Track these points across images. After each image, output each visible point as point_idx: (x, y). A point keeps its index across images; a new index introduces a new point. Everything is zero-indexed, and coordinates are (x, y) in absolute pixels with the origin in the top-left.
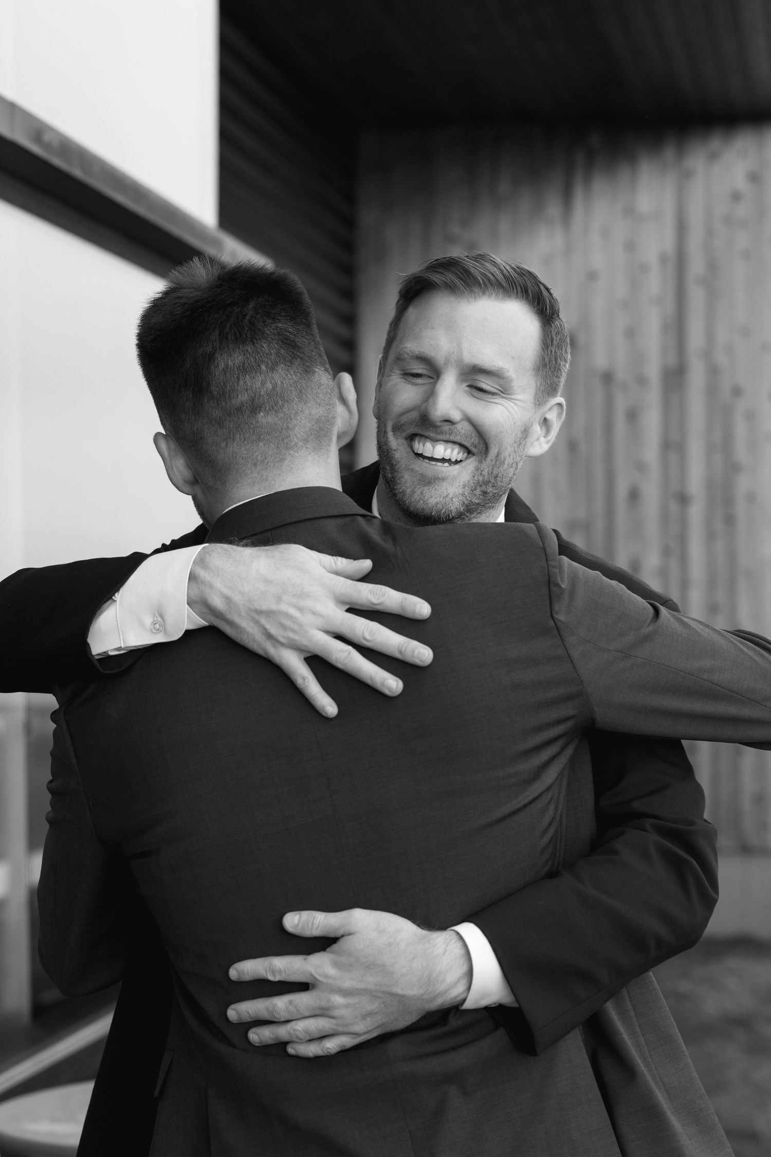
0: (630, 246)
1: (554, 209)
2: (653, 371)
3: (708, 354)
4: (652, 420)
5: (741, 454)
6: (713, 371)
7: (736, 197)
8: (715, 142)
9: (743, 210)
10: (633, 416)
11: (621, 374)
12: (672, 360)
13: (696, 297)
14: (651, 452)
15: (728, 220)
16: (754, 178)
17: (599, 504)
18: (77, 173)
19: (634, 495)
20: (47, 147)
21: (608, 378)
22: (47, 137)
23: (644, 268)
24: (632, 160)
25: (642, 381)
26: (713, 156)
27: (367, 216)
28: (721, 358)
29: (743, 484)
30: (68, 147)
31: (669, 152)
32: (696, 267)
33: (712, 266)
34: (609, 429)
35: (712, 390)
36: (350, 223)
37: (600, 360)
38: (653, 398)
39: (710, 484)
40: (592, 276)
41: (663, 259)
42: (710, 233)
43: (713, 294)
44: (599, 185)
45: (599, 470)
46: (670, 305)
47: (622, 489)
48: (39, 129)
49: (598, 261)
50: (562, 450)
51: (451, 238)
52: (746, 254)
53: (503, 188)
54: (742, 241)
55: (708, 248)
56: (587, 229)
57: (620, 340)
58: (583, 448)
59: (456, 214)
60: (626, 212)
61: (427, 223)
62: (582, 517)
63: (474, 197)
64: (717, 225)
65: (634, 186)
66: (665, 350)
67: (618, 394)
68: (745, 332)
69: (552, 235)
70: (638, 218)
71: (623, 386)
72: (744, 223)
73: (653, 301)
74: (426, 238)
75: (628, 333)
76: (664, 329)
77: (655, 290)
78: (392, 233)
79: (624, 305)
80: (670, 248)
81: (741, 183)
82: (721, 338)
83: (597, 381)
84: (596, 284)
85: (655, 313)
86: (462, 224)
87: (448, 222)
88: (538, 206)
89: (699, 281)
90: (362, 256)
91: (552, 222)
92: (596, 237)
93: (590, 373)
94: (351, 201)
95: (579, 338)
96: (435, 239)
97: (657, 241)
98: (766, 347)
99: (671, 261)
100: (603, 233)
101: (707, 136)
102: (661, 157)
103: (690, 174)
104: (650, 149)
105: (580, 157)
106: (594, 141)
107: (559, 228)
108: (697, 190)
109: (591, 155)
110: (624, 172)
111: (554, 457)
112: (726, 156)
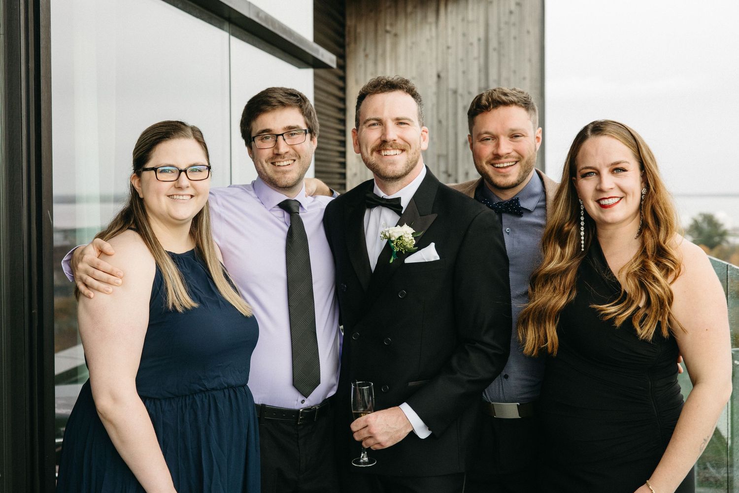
0: (464, 35)
1: (431, 18)
2: (475, 90)
3: (498, 81)
7: (511, 12)
9: (513, 19)
11: (460, 91)
12: (483, 85)
13: (493, 56)
15: (507, 23)
16: (518, 4)
17: (451, 147)
18: (271, 28)
20: (260, 19)
21: (455, 92)
23: (471, 44)
25: (470, 93)
27: (350, 22)
30: (268, 18)
32: (493, 44)
33: (500, 43)
34: (456, 114)
36: (343, 25)
37: (452, 86)
40: (448, 48)
41: (479, 40)
42: (499, 29)
43: (500, 55)
44: (451, 7)
45: (451, 132)
46: (482, 60)
47: (461, 141)
48: (258, 12)
49: (450, 42)
50: (435, 123)
51: (387, 32)
52: (515, 38)
53: (409, 9)
54: (514, 32)
55: (498, 34)
56: (446, 27)
57: (460, 74)
58: (444, 123)
59: (388, 22)
60: (463, 20)
61: (376, 25)
62: (444, 152)
63: (397, 14)
64: (502, 25)
65: (467, 8)
66: (479, 80)
67: (459, 98)
68: (515, 72)
69: (430, 30)
70: (468, 22)
71: (462, 95)
72: (514, 24)
73: (475, 59)
74: (376, 31)
75: (464, 72)
76: (480, 71)
77: (476, 54)
78: (361, 29)
79: (462, 60)
80: (482, 35)
81: (513, 7)
82: (504, 74)
83: (450, 93)
84: (450, 51)
85: (476, 63)
86: (391, 25)
87: (385, 25)
88: (425, 17)
89: (495, 49)
90: (347, 40)
91: (431, 24)
92: (450, 31)
93: (448, 90)
94: (343, 15)
95: (442, 75)
96: (380, 32)
97: (476, 32)
98: (524, 78)
99: (482, 41)
100: (453, 29)
103: (491, 3)
107: (434, 27)
108: (494, 10)
110: (462, 2)
111: (432, 127)
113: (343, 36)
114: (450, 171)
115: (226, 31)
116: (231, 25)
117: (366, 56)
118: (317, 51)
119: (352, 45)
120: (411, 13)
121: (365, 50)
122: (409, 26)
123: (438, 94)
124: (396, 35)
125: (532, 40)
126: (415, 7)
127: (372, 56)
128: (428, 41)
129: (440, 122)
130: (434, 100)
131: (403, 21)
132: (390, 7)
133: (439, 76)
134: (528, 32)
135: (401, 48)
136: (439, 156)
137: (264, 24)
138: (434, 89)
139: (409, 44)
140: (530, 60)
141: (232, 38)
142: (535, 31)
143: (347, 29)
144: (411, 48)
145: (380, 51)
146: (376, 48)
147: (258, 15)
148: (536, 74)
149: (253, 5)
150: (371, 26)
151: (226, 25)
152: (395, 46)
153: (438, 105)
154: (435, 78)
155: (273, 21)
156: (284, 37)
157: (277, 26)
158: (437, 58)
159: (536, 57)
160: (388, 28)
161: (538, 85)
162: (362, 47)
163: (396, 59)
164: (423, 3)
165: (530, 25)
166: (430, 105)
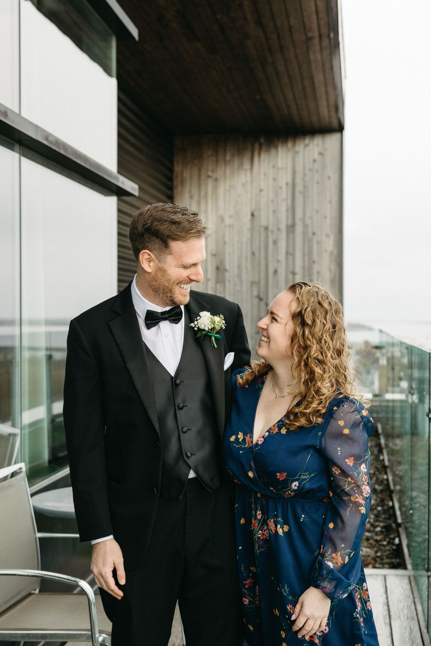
0: (274, 180)
1: (247, 165)
2: (283, 227)
3: (303, 219)
4: (282, 244)
5: (315, 257)
6: (305, 226)
7: (315, 161)
8: (307, 141)
9: (317, 166)
10: (275, 242)
11: (271, 228)
12: (290, 223)
13: (299, 198)
14: (282, 256)
15: (311, 170)
16: (321, 154)
17: (263, 275)
18: (62, 152)
19: (276, 272)
20: (50, 142)
21: (266, 228)
22: (50, 138)
23: (281, 188)
24: (276, 147)
25: (279, 229)
26: (306, 146)
27: (177, 168)
28: (308, 221)
29: (316, 268)
30: (58, 142)
31: (290, 144)
32: (299, 188)
33: (305, 187)
34: (267, 247)
35: (304, 233)
36: (171, 171)
37: (264, 223)
38: (283, 236)
39: (304, 268)
40: (261, 191)
41: (287, 184)
42: (305, 175)
43: (305, 197)
44: (263, 156)
45: (263, 262)
46: (289, 202)
47: (271, 270)
48: (47, 136)
49: (263, 185)
50: (249, 255)
51: (209, 177)
52: (318, 183)
53: (228, 158)
54: (317, 177)
55: (304, 180)
56: (259, 173)
57: (271, 214)
58: (257, 254)
59: (210, 167)
60: (274, 167)
61: (200, 170)
62: (257, 280)
63: (217, 161)
64: (307, 172)
65: (277, 157)
66: (287, 218)
67: (270, 234)
68: (317, 212)
69: (246, 175)
70: (278, 169)
71: (272, 232)
72: (317, 171)
73: (283, 200)
74: (199, 176)
75: (274, 212)
76: (287, 211)
77: (284, 196)
78: (186, 174)
79: (272, 201)
80: (290, 180)
81: (316, 156)
82: (308, 214)
83: (262, 229)
84: (262, 193)
85: (284, 204)
86: (213, 171)
87: (207, 170)
88: (241, 164)
89: (300, 192)
90: (175, 183)
91: (246, 170)
92: (262, 176)
93: (260, 226)
94: (172, 162)
95: (256, 214)
96: (203, 177)
97: (285, 178)
98: (325, 217)
99: (290, 185)
100: (265, 174)
101: (304, 139)
102: (287, 146)
103: (297, 152)
104: (283, 143)
105: (257, 146)
106: (262, 140)
107: (248, 173)
108: (300, 159)
109: (261, 145)
110: (273, 152)
111: (246, 258)
112: (311, 146)
113: (171, 180)
114: (262, 296)
115: (17, 152)
116: (22, 147)
117: (191, 197)
118: (117, 179)
119: (179, 188)
120: (229, 161)
121: (190, 192)
122: (228, 172)
123: (252, 230)
124: (216, 180)
125: (332, 185)
126: (233, 156)
127: (196, 198)
128: (243, 184)
129: (253, 254)
130: (249, 236)
131: (223, 167)
132: (212, 156)
133: (253, 215)
134: (329, 178)
135: (221, 190)
136: (252, 283)
137: (54, 148)
138: (248, 225)
139: (228, 187)
140: (330, 202)
141: (23, 158)
142: (335, 177)
143: (175, 174)
144: (229, 191)
145: (203, 194)
146: (200, 191)
147: (47, 139)
148: (335, 214)
149: (40, 128)
150: (195, 171)
151: (17, 147)
152: (215, 189)
153: (252, 239)
154: (249, 216)
155: (65, 146)
156: (79, 161)
157: (69, 150)
158: (251, 199)
159: (335, 199)
160: (210, 173)
161: (337, 223)
162: (188, 189)
163: (216, 200)
164: (240, 152)
165: (332, 172)
166: (245, 239)
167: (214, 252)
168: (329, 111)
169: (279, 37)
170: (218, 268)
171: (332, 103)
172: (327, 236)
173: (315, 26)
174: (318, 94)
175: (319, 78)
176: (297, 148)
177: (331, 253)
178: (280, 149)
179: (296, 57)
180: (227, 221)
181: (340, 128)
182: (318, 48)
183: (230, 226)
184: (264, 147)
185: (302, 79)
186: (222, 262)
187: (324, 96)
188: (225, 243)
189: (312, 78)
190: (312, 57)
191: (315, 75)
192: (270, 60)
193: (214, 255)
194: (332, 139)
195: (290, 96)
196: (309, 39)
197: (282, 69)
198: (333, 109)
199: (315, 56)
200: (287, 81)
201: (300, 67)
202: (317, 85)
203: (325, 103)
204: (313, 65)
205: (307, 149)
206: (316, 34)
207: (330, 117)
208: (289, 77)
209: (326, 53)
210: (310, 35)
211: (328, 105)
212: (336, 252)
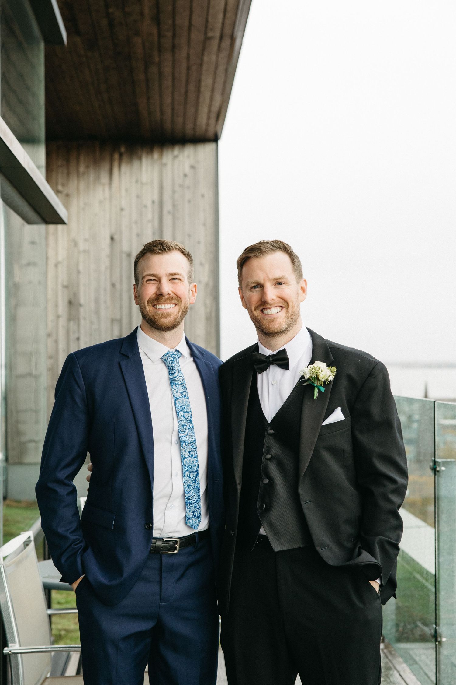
0: (138, 197)
1: (104, 179)
7: (185, 175)
8: (176, 151)
9: (188, 181)
13: (168, 220)
15: (181, 186)
16: (192, 167)
17: (125, 311)
21: (129, 255)
23: (145, 206)
24: (140, 159)
26: (175, 157)
31: (156, 155)
32: (168, 207)
33: (174, 206)
34: (130, 277)
37: (126, 248)
40: (122, 209)
41: (153, 202)
42: (174, 192)
43: (174, 218)
44: (124, 168)
45: (125, 295)
46: (157, 223)
49: (124, 203)
50: (109, 287)
52: (189, 201)
53: (82, 169)
54: (188, 195)
55: (173, 197)
56: (120, 189)
57: (134, 237)
58: (118, 286)
59: (60, 181)
60: (137, 181)
62: (118, 317)
63: (68, 174)
64: (177, 188)
65: (141, 169)
68: (189, 236)
69: (104, 190)
70: (142, 184)
72: (188, 188)
73: (149, 221)
75: (138, 235)
76: (154, 234)
77: (150, 216)
79: (136, 222)
80: (156, 198)
81: (187, 170)
82: (179, 238)
83: (124, 256)
84: (123, 213)
85: (150, 226)
86: (63, 185)
87: (57, 184)
88: (98, 178)
89: (169, 212)
91: (104, 185)
92: (123, 193)
93: (121, 252)
95: (116, 237)
97: (151, 194)
98: (199, 242)
99: (157, 203)
100: (126, 190)
101: (173, 148)
102: (152, 157)
103: (165, 165)
104: (147, 153)
105: (116, 156)
106: (123, 149)
107: (107, 188)
108: (168, 172)
109: (121, 155)
110: (136, 163)
111: (105, 290)
112: (181, 158)
120: (84, 174)
122: (82, 186)
123: (111, 256)
124: (68, 195)
125: (205, 204)
126: (88, 167)
128: (101, 202)
129: (113, 285)
130: (108, 263)
131: (76, 181)
132: (62, 166)
133: (112, 239)
134: (203, 196)
135: (74, 209)
136: (113, 321)
138: (107, 251)
139: (82, 205)
140: (204, 224)
142: (209, 195)
144: (84, 209)
148: (210, 238)
153: (111, 267)
154: (108, 240)
158: (110, 220)
159: (210, 221)
160: (60, 188)
161: (212, 249)
164: (96, 163)
165: (205, 189)
166: (103, 268)
167: (65, 283)
168: (209, 118)
169: (174, 35)
170: (70, 303)
171: (215, 109)
172: (202, 264)
173: (219, 25)
174: (201, 100)
175: (207, 81)
176: (164, 160)
177: (207, 285)
178: (144, 160)
179: (188, 58)
180: (82, 246)
181: (215, 139)
182: (215, 48)
183: (84, 251)
184: (125, 158)
185: (187, 82)
186: (76, 295)
187: (208, 101)
188: (79, 272)
189: (199, 81)
190: (206, 58)
191: (203, 78)
192: (157, 60)
193: (66, 287)
194: (206, 150)
195: (168, 100)
196: (207, 39)
197: (167, 70)
198: (213, 116)
199: (210, 58)
200: (170, 83)
201: (188, 69)
202: (202, 89)
203: (206, 110)
204: (205, 67)
205: (177, 161)
206: (218, 34)
207: (208, 125)
208: (174, 79)
209: (224, 54)
210: (210, 34)
211: (210, 111)
212: (211, 284)
